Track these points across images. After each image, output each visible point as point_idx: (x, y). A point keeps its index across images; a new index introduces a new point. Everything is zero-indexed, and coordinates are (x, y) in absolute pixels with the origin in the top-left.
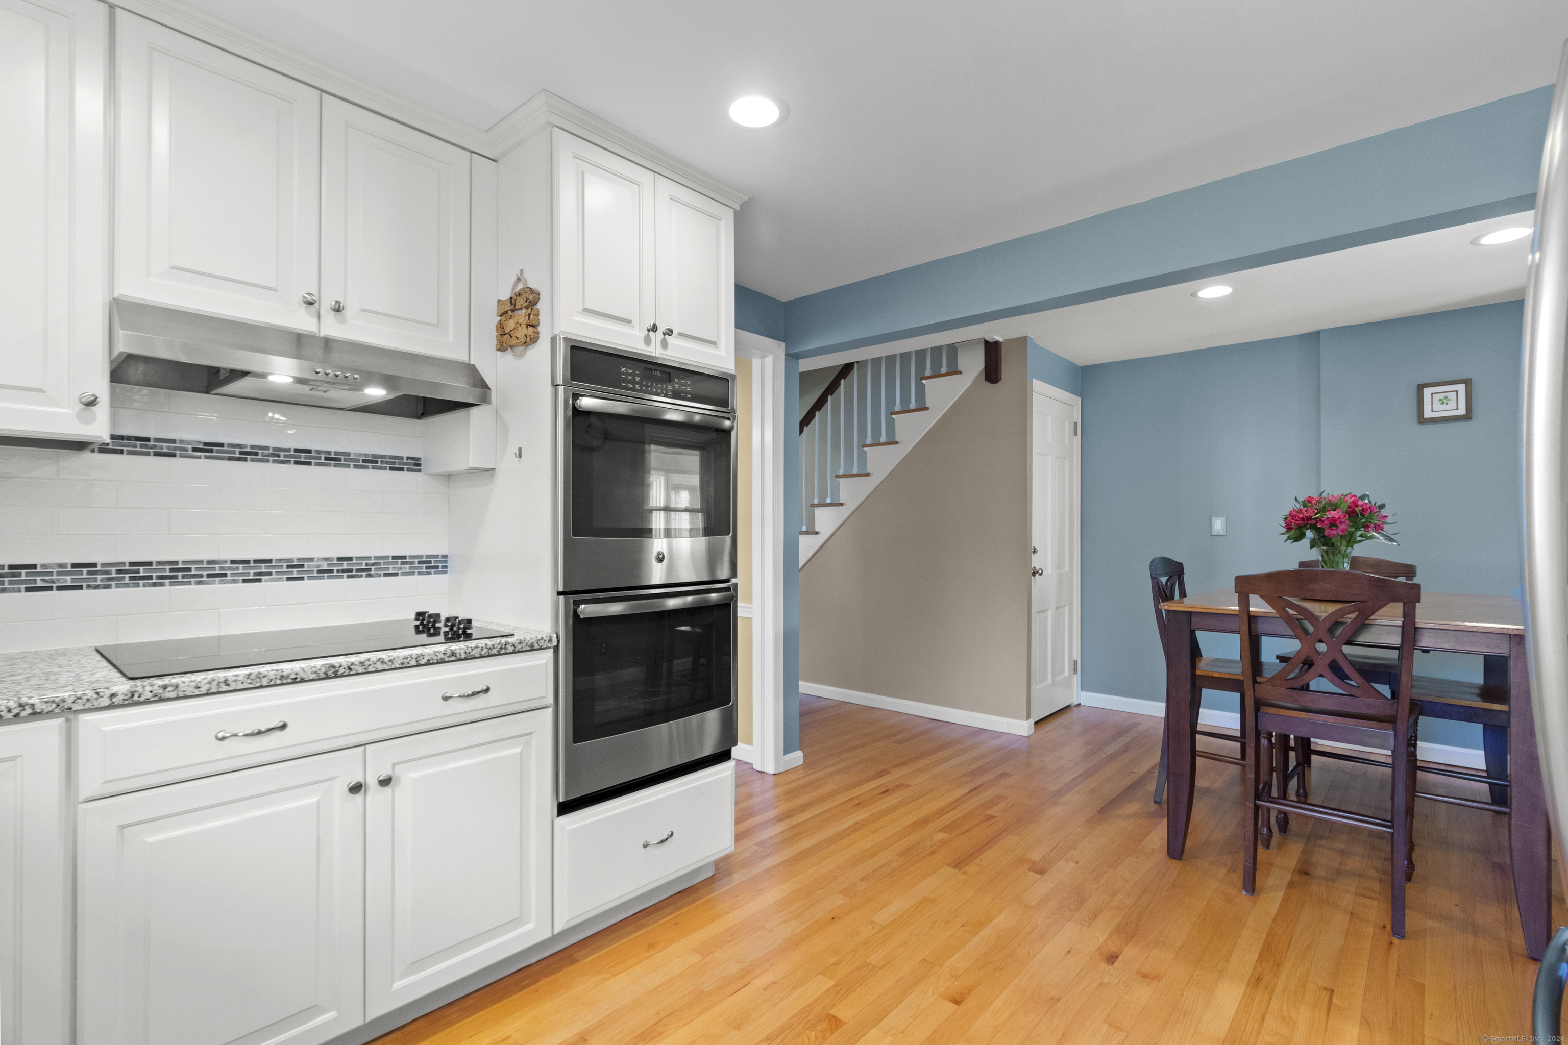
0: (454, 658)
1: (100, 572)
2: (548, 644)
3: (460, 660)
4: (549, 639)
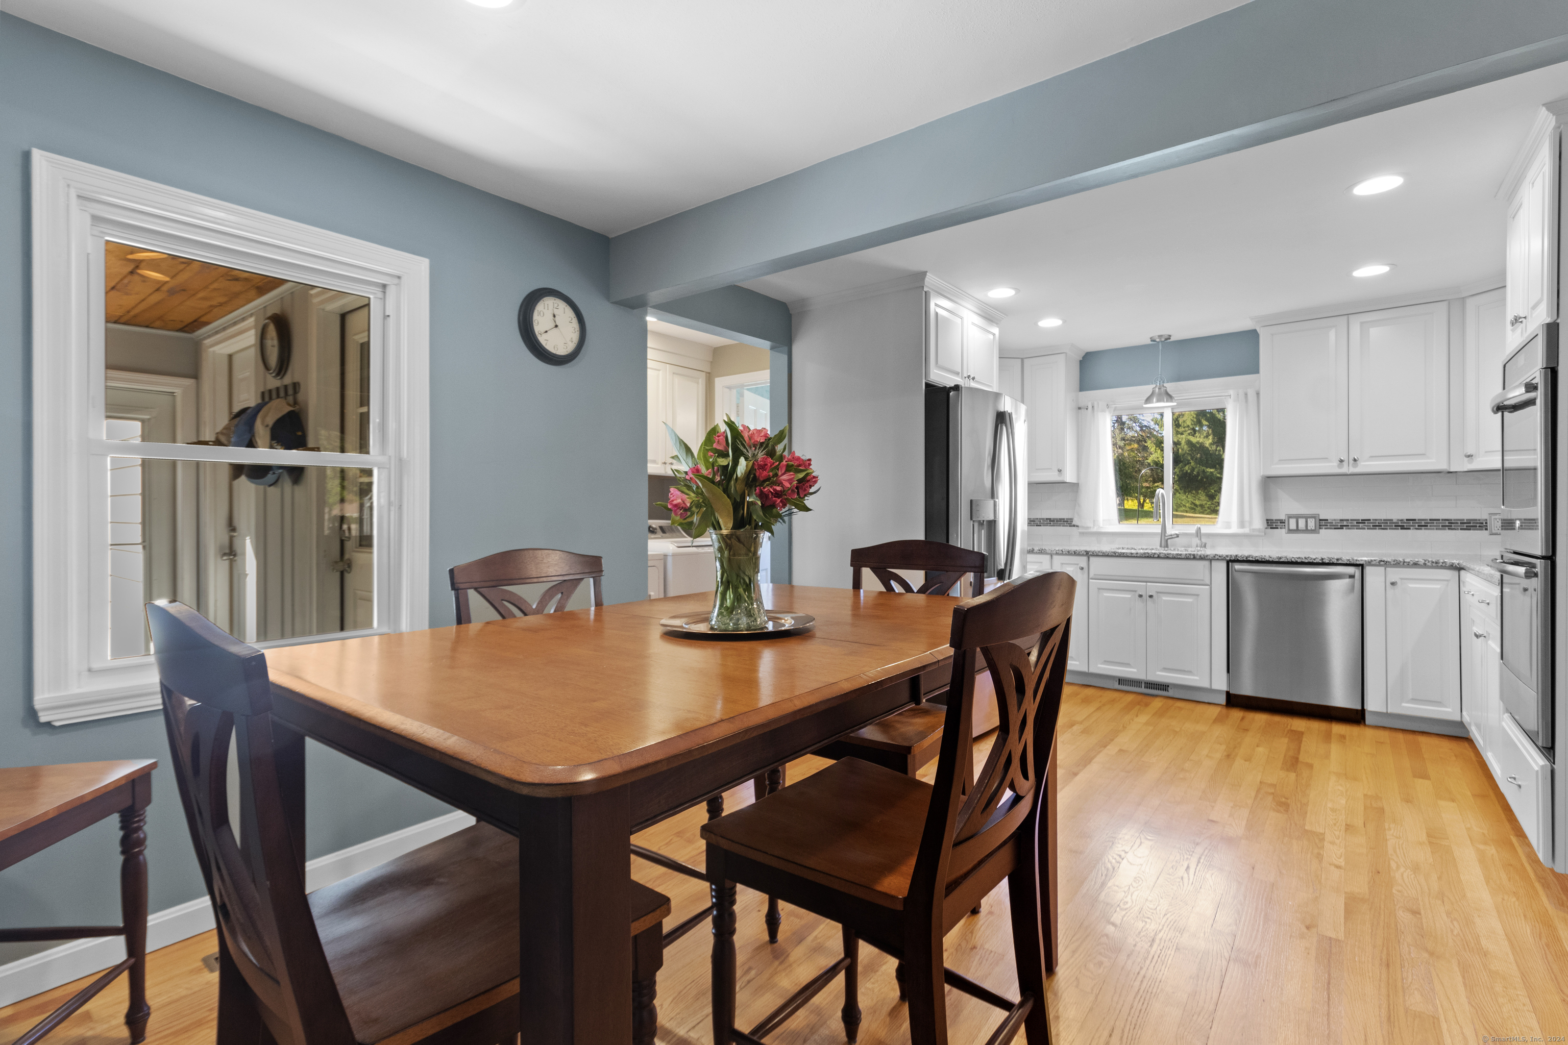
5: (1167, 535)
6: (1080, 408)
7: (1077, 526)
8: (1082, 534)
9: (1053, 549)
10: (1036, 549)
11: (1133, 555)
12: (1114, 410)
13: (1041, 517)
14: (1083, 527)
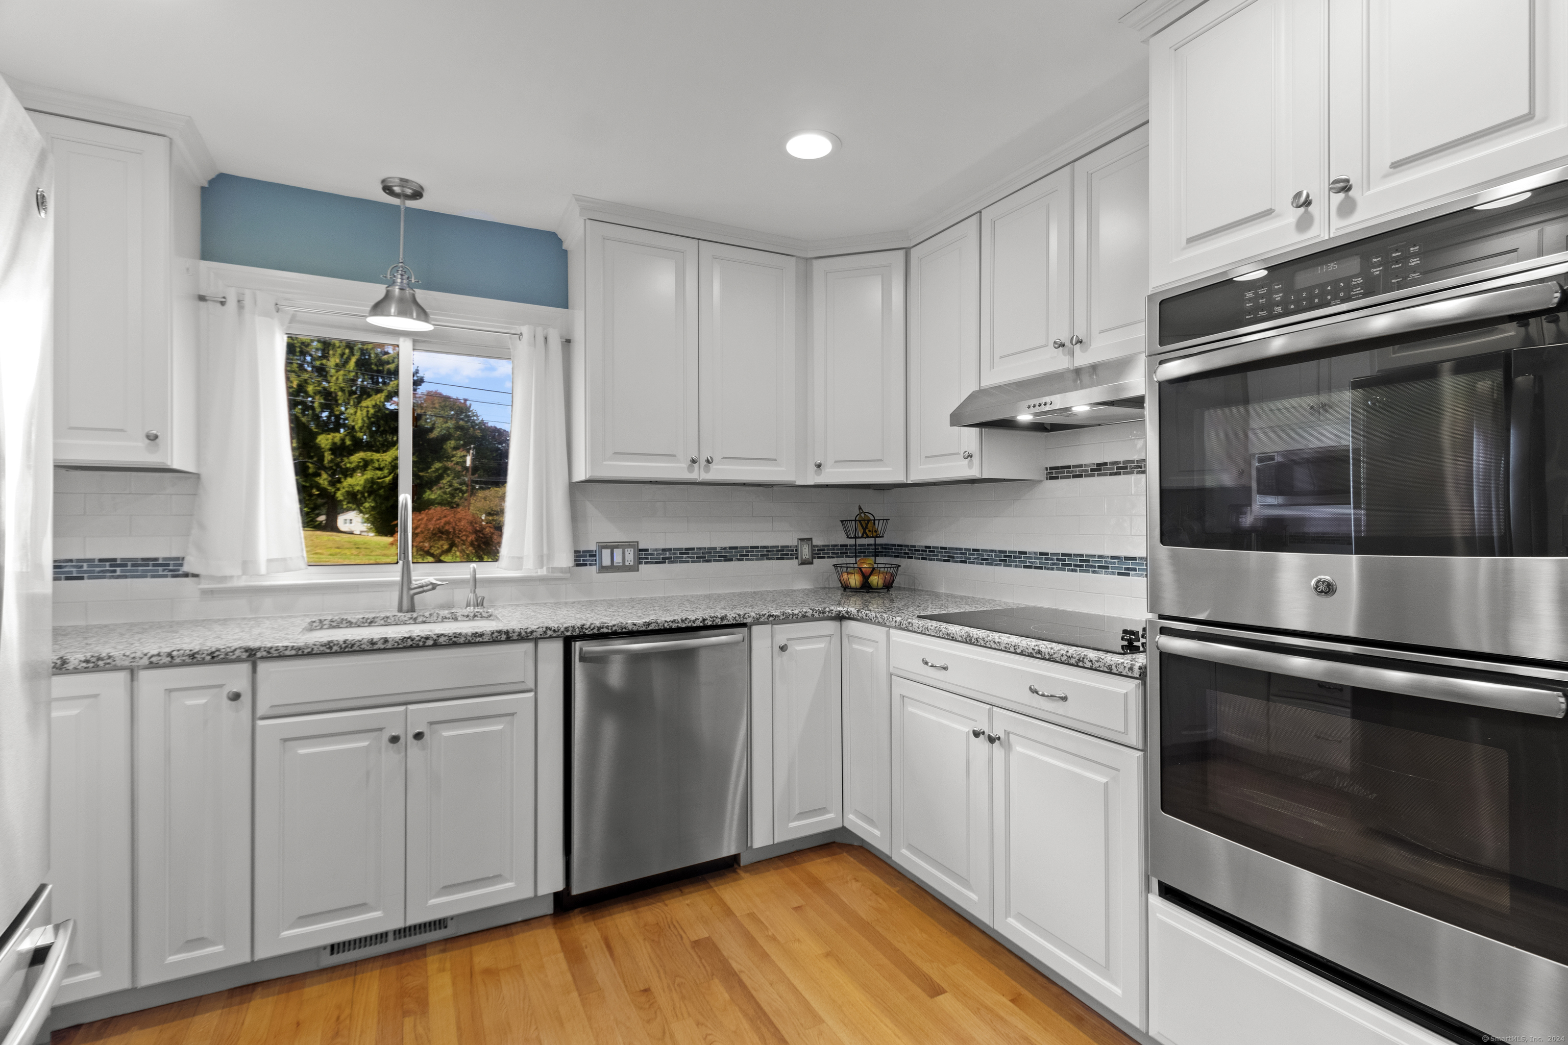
0: (1039, 656)
1: (1049, 559)
2: (1128, 672)
3: (1044, 659)
4: (1130, 666)
5: (413, 587)
6: (202, 298)
7: (196, 576)
8: (208, 594)
9: (139, 654)
10: (75, 658)
11: (376, 647)
12: (291, 321)
13: (82, 557)
14: (212, 578)
